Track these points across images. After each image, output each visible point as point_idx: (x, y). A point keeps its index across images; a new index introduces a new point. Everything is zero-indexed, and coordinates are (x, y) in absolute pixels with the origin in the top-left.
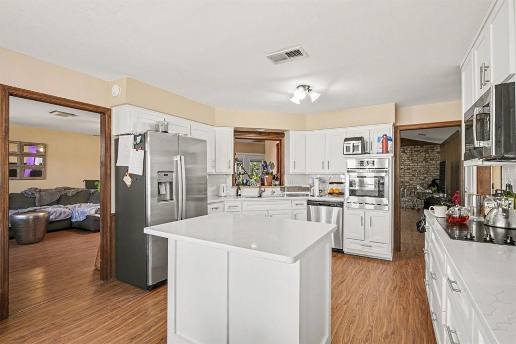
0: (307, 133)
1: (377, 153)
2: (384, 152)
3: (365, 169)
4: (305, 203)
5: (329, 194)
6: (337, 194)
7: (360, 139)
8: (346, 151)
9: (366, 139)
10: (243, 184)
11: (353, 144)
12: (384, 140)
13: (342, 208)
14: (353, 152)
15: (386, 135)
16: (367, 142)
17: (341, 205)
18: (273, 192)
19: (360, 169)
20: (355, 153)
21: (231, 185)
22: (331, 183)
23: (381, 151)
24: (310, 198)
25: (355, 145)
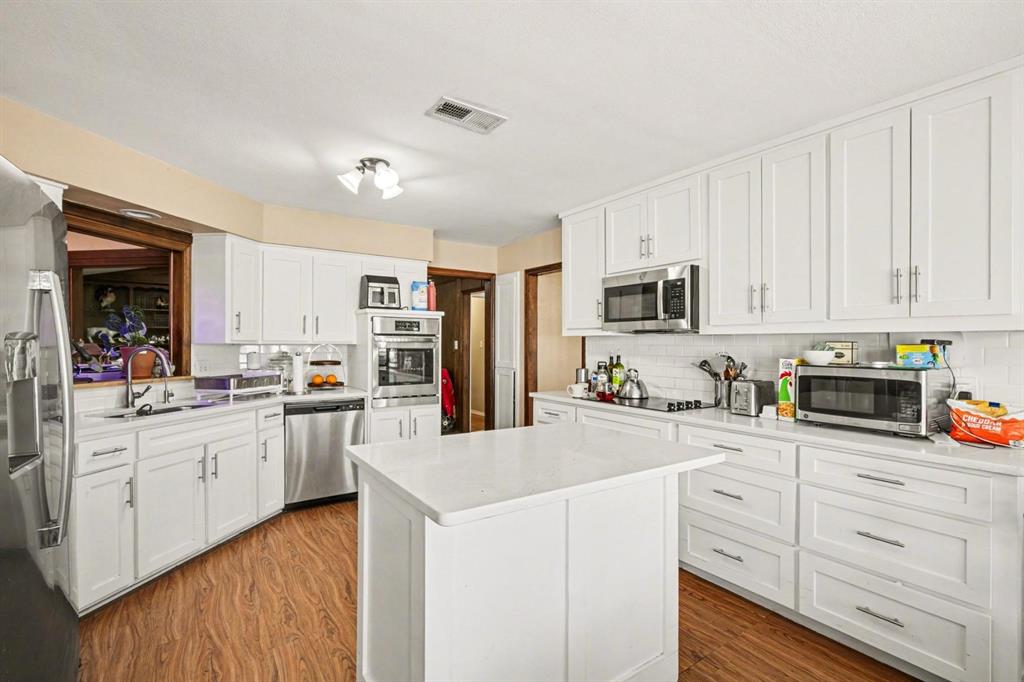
2: (432, 308)
4: (280, 411)
5: (313, 386)
7: (396, 281)
8: (373, 300)
17: (358, 405)
22: (313, 363)
23: (425, 305)
24: (286, 399)
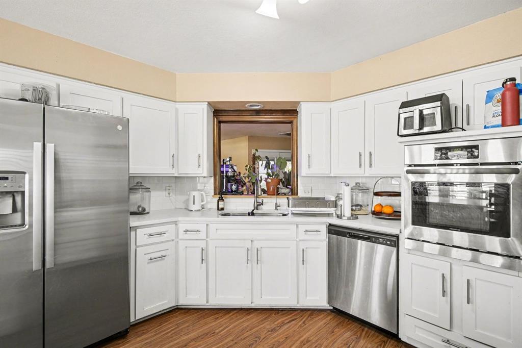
0: (333, 105)
1: (485, 127)
2: (509, 122)
3: (452, 165)
4: (324, 230)
5: (374, 213)
6: (389, 215)
7: (440, 98)
8: (405, 129)
9: (454, 100)
10: (232, 191)
11: (421, 112)
12: (508, 94)
13: (395, 249)
14: (420, 129)
15: (513, 79)
16: (456, 108)
17: (393, 241)
18: (277, 206)
19: (439, 165)
20: (426, 129)
21: (213, 194)
22: (377, 194)
23: (499, 122)
24: (335, 221)
25: (425, 112)
